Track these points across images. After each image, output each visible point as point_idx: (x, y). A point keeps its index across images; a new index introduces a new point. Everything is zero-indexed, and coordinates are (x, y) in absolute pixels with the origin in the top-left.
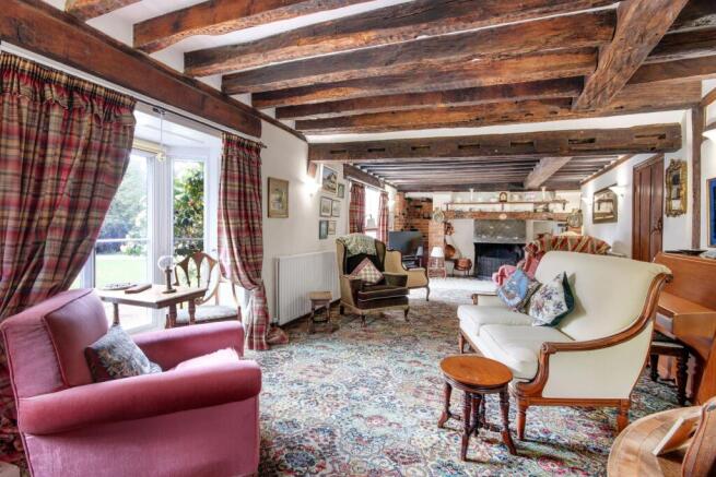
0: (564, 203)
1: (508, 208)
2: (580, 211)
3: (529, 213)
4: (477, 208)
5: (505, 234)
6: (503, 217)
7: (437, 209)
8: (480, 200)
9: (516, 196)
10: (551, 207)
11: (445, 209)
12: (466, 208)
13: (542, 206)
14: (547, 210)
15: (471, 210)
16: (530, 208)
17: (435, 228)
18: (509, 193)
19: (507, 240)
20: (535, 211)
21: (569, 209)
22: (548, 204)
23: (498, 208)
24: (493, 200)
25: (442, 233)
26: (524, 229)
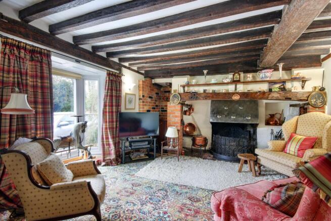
0: (304, 81)
1: (241, 88)
2: (322, 89)
3: (264, 93)
4: (210, 89)
5: (238, 114)
6: (236, 98)
7: (175, 91)
8: (213, 81)
9: (250, 76)
10: (288, 85)
11: (181, 91)
12: (200, 90)
13: (278, 86)
14: (283, 89)
15: (205, 91)
16: (264, 87)
17: (173, 108)
18: (242, 75)
19: (240, 120)
20: (270, 90)
21: (309, 87)
22: (284, 82)
23: (231, 88)
24: (225, 81)
25: (178, 113)
26: (257, 110)
